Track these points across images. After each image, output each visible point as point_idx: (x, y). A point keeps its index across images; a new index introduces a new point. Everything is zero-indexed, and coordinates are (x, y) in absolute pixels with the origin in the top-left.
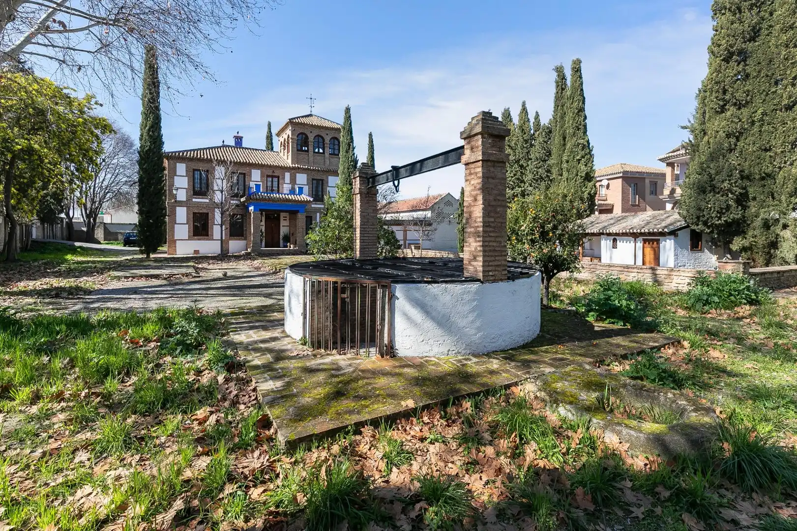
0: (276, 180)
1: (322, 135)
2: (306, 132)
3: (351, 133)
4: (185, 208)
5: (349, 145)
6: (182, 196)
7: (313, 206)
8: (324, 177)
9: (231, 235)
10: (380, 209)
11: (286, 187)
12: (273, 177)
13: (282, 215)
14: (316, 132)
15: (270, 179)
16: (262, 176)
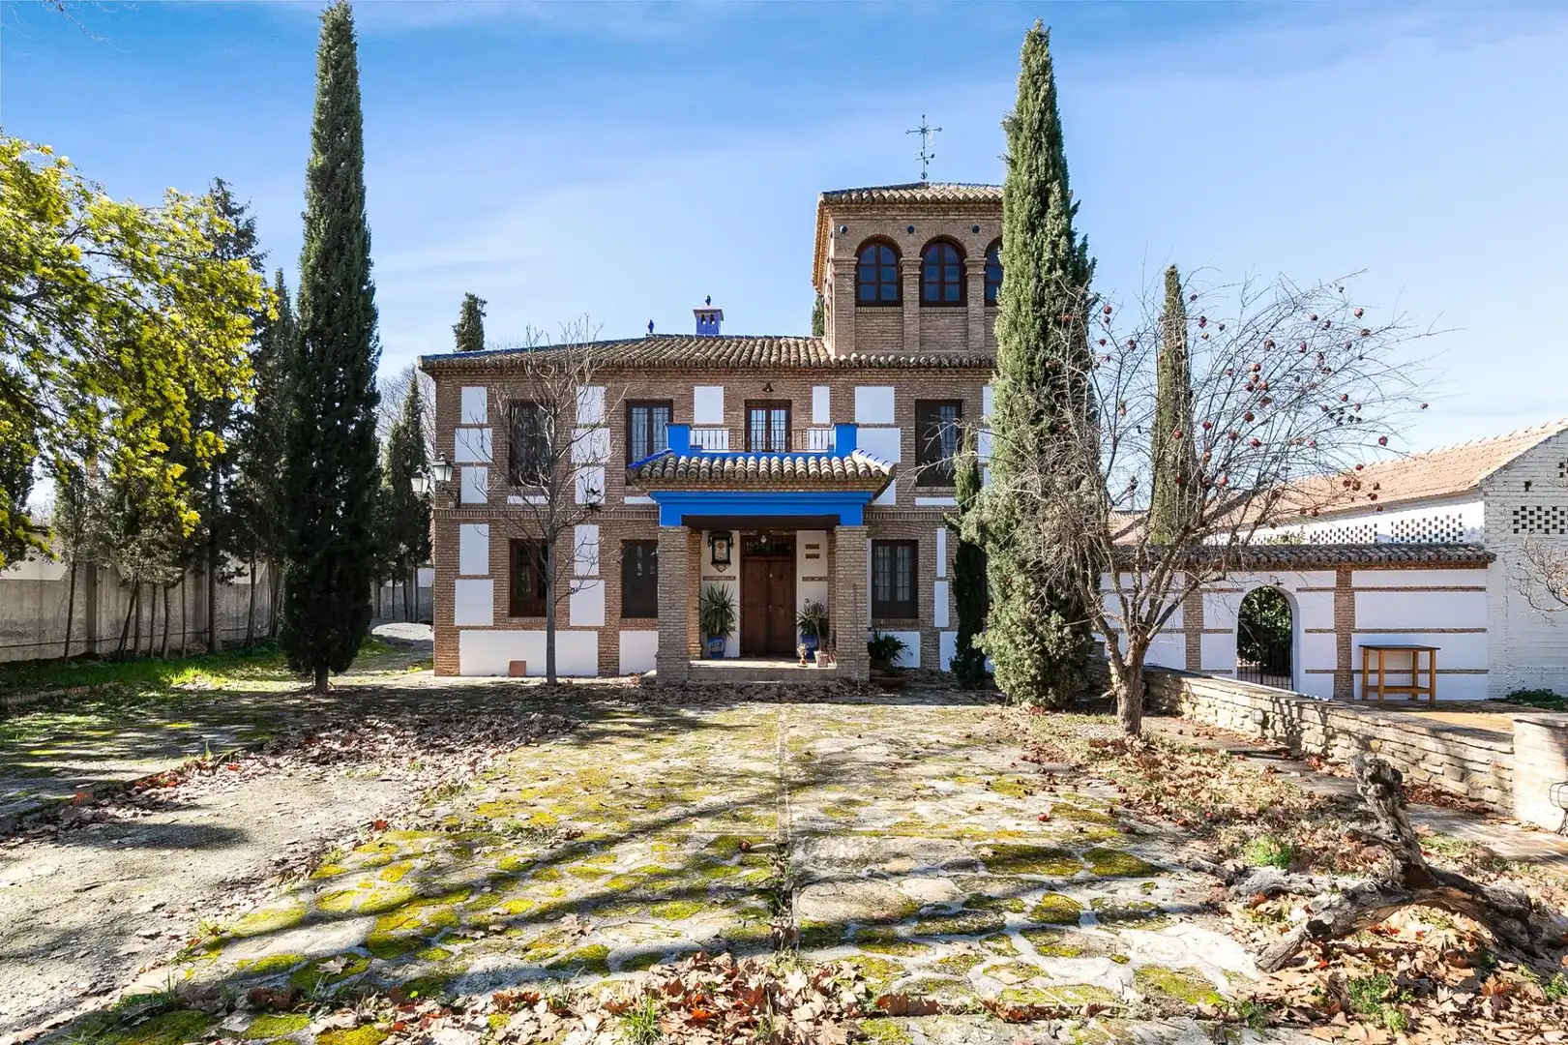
0: (779, 415)
1: (957, 236)
2: (889, 231)
3: (1055, 139)
4: (485, 528)
5: (1042, 193)
6: (475, 488)
7: (920, 501)
8: (964, 392)
9: (626, 613)
10: (1216, 515)
11: (819, 440)
12: (769, 406)
13: (803, 538)
14: (929, 228)
15: (758, 416)
16: (729, 405)
